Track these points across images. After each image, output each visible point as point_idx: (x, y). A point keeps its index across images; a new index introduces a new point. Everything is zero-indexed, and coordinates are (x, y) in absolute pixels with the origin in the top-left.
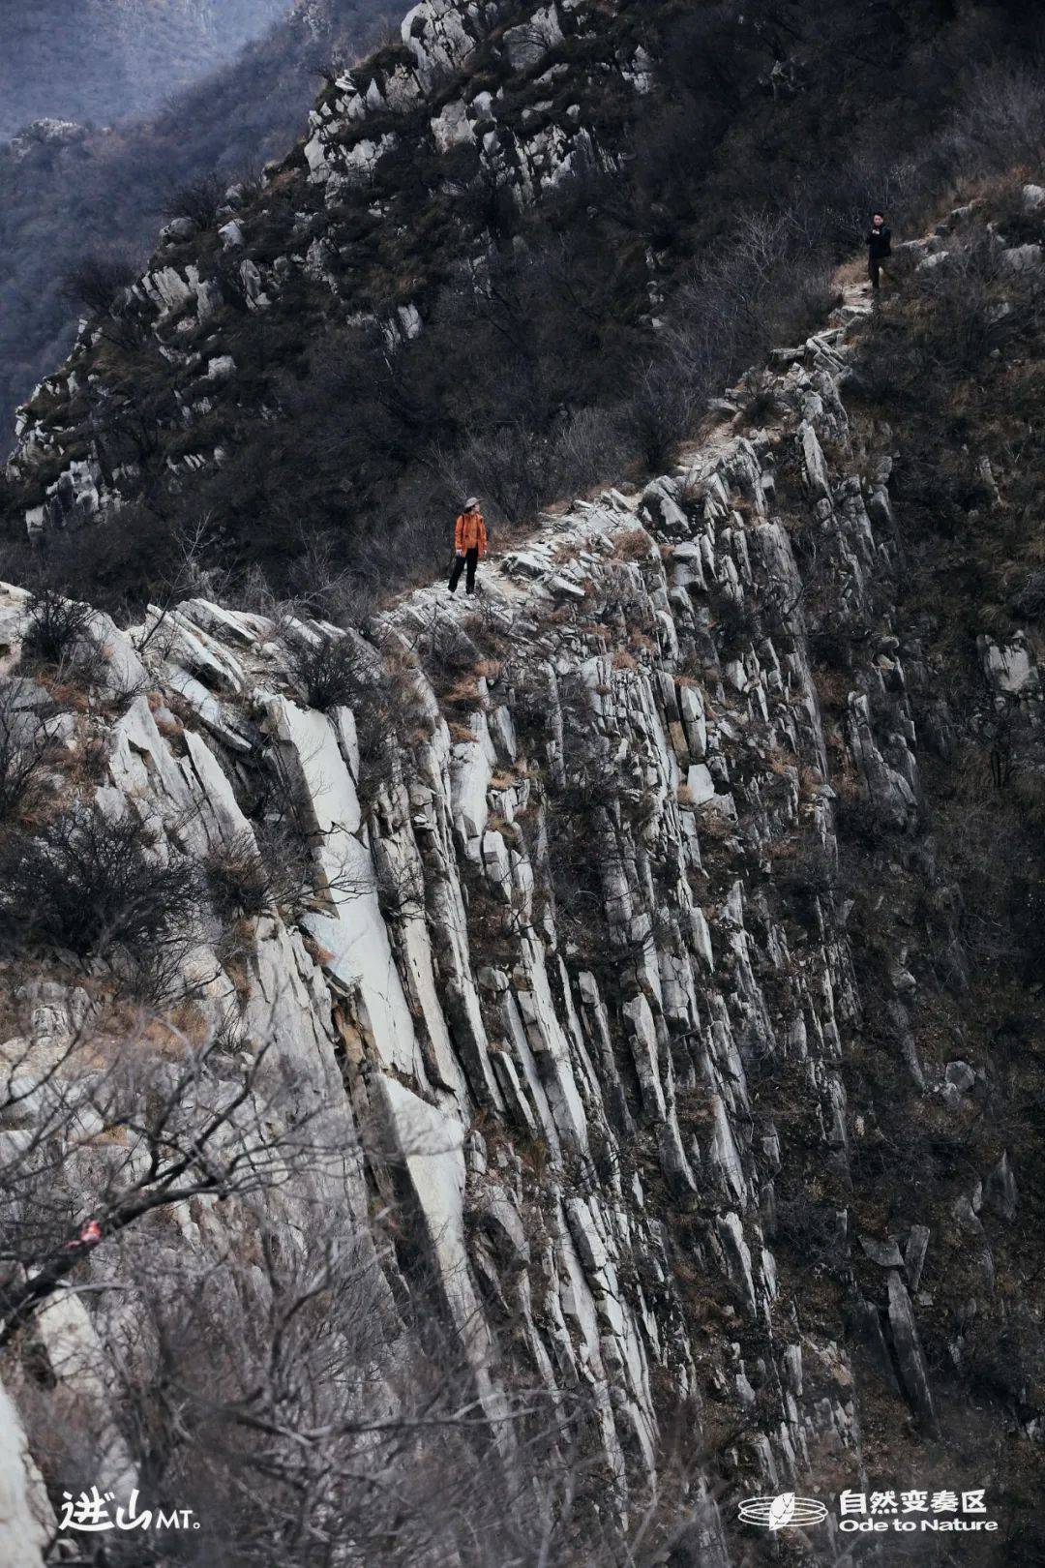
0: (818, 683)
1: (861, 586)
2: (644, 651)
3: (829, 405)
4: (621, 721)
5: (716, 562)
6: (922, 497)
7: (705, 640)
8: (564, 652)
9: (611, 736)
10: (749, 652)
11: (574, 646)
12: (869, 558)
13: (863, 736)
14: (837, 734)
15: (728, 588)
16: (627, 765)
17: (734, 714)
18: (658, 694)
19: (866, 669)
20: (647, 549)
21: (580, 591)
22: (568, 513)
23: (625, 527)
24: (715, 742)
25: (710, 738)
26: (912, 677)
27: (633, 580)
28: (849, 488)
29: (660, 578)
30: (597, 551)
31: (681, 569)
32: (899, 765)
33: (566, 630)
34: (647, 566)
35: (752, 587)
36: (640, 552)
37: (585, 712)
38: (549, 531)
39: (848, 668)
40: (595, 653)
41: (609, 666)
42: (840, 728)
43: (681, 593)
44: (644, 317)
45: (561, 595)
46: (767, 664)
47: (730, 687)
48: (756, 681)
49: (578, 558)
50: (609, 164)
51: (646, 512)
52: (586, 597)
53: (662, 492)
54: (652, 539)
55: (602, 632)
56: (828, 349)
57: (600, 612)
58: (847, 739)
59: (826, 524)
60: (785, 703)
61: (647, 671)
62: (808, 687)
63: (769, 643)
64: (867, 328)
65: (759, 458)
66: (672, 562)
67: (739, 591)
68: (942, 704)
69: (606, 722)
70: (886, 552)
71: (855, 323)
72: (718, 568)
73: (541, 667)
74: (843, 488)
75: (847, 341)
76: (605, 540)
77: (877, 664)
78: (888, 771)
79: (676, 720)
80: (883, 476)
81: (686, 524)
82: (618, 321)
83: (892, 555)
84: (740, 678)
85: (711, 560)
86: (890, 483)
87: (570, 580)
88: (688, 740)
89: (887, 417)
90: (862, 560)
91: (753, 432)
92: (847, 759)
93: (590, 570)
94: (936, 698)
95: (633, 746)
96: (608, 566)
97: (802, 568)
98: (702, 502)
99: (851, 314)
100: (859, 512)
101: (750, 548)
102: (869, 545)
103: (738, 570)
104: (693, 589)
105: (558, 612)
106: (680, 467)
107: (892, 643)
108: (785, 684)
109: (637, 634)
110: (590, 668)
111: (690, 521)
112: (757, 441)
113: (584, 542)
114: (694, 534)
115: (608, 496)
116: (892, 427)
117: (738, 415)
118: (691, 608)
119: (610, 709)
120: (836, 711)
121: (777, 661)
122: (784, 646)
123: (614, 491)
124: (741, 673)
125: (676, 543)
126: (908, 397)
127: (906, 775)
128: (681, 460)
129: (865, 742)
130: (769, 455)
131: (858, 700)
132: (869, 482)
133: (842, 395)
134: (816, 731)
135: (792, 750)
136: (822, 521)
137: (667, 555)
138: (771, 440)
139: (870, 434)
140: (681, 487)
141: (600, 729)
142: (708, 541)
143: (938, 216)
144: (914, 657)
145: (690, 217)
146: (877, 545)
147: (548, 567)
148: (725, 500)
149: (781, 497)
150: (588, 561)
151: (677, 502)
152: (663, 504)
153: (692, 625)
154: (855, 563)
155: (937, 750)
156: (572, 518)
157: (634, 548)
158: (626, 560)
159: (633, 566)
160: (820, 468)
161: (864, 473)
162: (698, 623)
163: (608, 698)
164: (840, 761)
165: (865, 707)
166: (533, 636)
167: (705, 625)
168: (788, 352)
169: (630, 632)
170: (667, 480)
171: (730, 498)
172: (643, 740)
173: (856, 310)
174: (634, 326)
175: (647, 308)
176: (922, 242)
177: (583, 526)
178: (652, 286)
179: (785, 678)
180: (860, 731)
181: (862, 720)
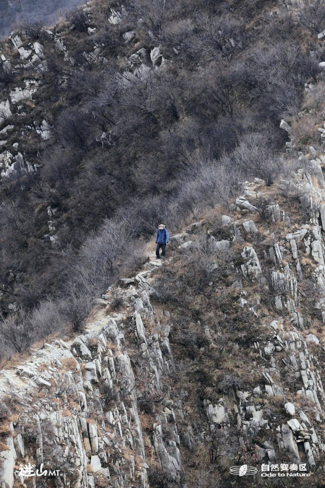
0: (142, 420)
1: (158, 379)
2: (75, 409)
3: (145, 304)
4: (65, 439)
5: (102, 370)
6: (181, 342)
7: (98, 404)
8: (43, 410)
9: (62, 445)
10: (114, 408)
11: (47, 407)
12: (161, 367)
13: (159, 442)
14: (148, 441)
15: (107, 381)
16: (69, 458)
17: (109, 434)
18: (80, 427)
19: (160, 414)
20: (75, 366)
21: (49, 384)
22: (42, 349)
23: (66, 356)
24: (102, 446)
25: (100, 444)
26: (178, 416)
27: (70, 379)
28: (154, 339)
29: (80, 378)
30: (56, 367)
31: (88, 373)
32: (173, 454)
33: (44, 401)
34: (75, 372)
35: (116, 380)
36: (73, 367)
37: (51, 434)
38: (35, 357)
39: (153, 413)
40: (55, 410)
41: (61, 416)
42: (150, 438)
43: (89, 384)
44: (46, 236)
45: (42, 386)
46: (121, 412)
47: (107, 422)
48: (118, 420)
49: (48, 369)
50: (30, 168)
51: (74, 350)
52: (52, 386)
53: (81, 342)
54: (76, 361)
55: (58, 401)
56: (144, 280)
57: (57, 393)
58: (153, 443)
59: (144, 353)
60: (129, 429)
61: (75, 417)
62: (138, 421)
63: (123, 404)
64: (159, 272)
65: (118, 325)
66: (85, 370)
67: (111, 382)
68: (190, 428)
69: (59, 439)
70: (168, 364)
71: (155, 270)
72: (103, 373)
73: (34, 417)
74: (151, 339)
75: (152, 276)
76: (59, 362)
77: (164, 411)
78: (169, 456)
79: (87, 437)
80: (167, 334)
81: (90, 355)
82: (35, 236)
83: (170, 366)
84: (111, 419)
85: (100, 370)
86: (169, 337)
87: (45, 379)
88: (91, 446)
89: (168, 308)
90: (158, 368)
91: (115, 314)
92: (153, 451)
93: (53, 375)
94: (187, 425)
95: (70, 449)
96: (60, 374)
97: (135, 372)
98: (96, 346)
99: (153, 265)
100: (157, 349)
101: (115, 365)
102: (161, 363)
103: (111, 373)
104: (93, 382)
105: (40, 393)
106: (87, 330)
107: (171, 403)
108: (129, 420)
109: (72, 402)
110: (53, 417)
111: (92, 353)
112: (116, 319)
113: (50, 363)
114: (93, 359)
115: (58, 342)
116: (170, 313)
117: (108, 307)
118: (92, 389)
119: (61, 434)
120: (149, 431)
121: (125, 411)
122: (129, 405)
123: (61, 341)
124: (111, 416)
125: (86, 363)
126: (176, 301)
127: (176, 458)
128: (86, 327)
129: (160, 445)
130: (122, 325)
131: (157, 427)
132: (161, 336)
133: (151, 300)
134: (141, 440)
135: (131, 449)
136: (143, 352)
137: (83, 368)
138: (122, 318)
139: (161, 316)
140: (88, 339)
141: (57, 442)
142: (99, 362)
143: (187, 225)
144: (179, 408)
145: (67, 195)
146: (164, 362)
147: (36, 373)
148: (106, 345)
149: (127, 343)
150: (52, 371)
151: (87, 346)
152: (81, 347)
153: (92, 397)
154: (156, 370)
155: (188, 447)
156: (43, 351)
157: (70, 366)
158: (67, 371)
159: (70, 374)
160: (142, 331)
161: (160, 333)
162: (95, 396)
163: (61, 429)
164: (150, 452)
165: (160, 430)
166: (30, 403)
167: (97, 397)
168: (127, 280)
169: (69, 401)
170: (83, 337)
171: (107, 344)
172: (74, 446)
173: (155, 264)
174: (42, 239)
175: (47, 232)
176: (181, 235)
177: (48, 355)
178: (50, 223)
179: (129, 418)
180: (158, 440)
181: (159, 435)
